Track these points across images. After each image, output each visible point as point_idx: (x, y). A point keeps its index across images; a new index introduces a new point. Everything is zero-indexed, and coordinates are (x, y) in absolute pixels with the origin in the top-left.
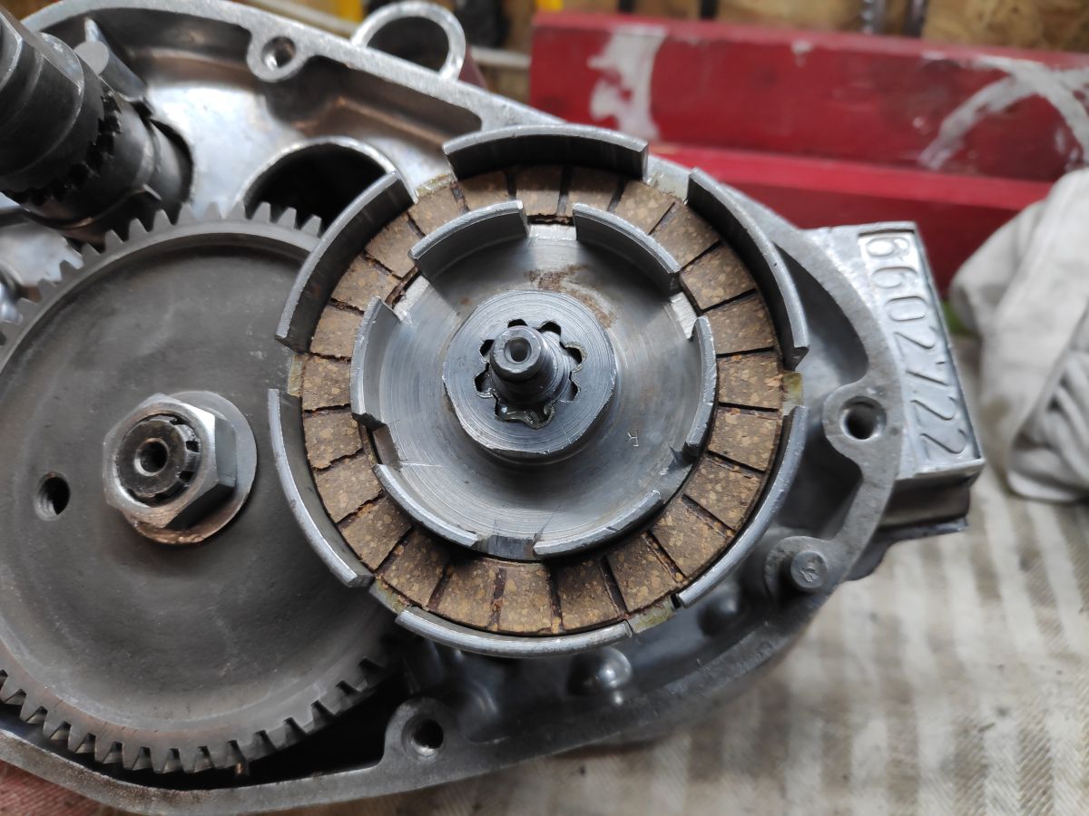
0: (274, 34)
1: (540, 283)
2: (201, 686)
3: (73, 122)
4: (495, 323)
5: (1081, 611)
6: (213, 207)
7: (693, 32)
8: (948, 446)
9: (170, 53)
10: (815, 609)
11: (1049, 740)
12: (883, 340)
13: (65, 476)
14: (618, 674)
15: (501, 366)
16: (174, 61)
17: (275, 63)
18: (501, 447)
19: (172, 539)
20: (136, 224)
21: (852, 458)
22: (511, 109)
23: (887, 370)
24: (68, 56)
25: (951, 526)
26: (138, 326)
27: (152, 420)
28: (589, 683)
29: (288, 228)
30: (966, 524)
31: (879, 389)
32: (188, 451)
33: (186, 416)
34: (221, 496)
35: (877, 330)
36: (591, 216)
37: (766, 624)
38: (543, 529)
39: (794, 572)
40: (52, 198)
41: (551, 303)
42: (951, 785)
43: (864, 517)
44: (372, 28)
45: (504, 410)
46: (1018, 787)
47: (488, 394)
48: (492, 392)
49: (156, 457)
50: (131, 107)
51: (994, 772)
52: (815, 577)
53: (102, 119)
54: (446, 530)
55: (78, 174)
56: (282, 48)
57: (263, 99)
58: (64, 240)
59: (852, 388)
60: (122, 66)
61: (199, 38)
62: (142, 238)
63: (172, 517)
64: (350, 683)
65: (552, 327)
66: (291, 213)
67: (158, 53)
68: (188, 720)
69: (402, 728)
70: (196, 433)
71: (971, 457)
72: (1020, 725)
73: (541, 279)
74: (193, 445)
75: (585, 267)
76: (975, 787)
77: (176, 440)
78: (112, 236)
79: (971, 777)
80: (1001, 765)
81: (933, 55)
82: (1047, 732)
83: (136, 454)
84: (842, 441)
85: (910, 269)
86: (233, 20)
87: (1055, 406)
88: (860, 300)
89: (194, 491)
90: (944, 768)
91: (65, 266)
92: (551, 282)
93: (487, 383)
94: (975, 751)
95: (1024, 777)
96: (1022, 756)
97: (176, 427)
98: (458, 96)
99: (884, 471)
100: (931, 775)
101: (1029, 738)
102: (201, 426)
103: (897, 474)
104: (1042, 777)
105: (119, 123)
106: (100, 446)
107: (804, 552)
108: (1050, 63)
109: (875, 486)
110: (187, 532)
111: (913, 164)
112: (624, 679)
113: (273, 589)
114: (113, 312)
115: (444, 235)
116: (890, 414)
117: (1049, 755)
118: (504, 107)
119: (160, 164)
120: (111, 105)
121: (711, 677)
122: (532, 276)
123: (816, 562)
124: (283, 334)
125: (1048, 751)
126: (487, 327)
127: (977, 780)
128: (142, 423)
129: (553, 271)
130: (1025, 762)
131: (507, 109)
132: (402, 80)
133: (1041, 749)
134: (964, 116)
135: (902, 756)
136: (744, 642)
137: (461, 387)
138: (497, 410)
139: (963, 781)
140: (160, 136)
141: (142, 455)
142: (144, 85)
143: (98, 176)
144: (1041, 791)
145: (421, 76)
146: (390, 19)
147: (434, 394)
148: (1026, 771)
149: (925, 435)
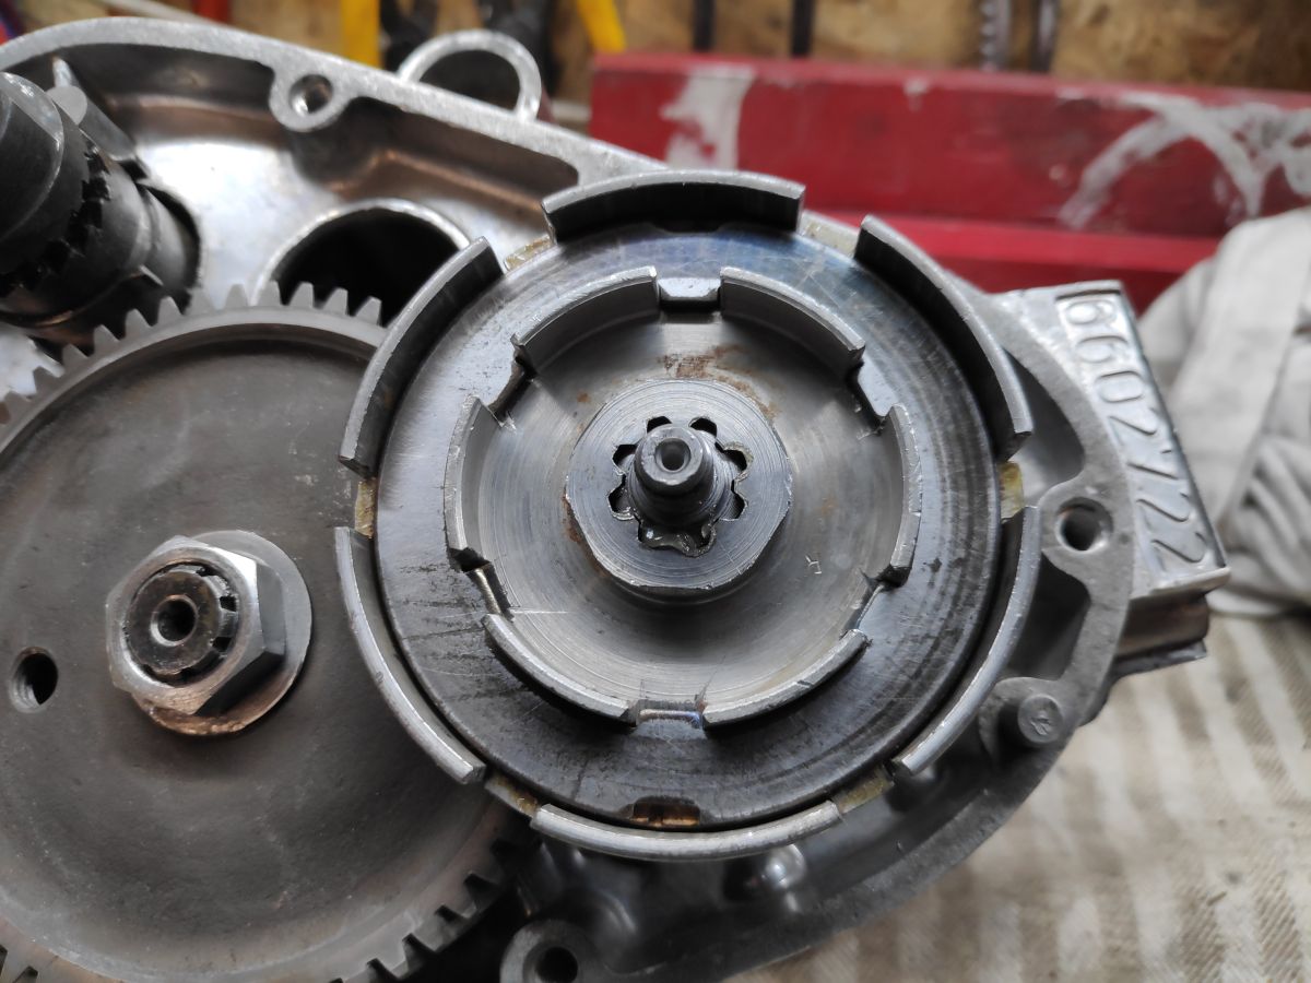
0: (303, 71)
1: (679, 370)
2: (249, 924)
3: (51, 185)
4: (629, 423)
5: (1305, 747)
6: (236, 292)
7: (786, 73)
8: (1186, 553)
9: (164, 101)
10: (1046, 769)
11: (1292, 909)
12: (1100, 426)
13: (52, 653)
14: (789, 869)
15: (653, 477)
16: (170, 110)
17: (306, 108)
18: (650, 583)
19: (202, 727)
20: (135, 317)
21: (1075, 575)
22: (614, 157)
23: (1108, 465)
24: (41, 101)
25: (1186, 653)
26: (142, 449)
27: (171, 571)
28: (752, 883)
29: (337, 314)
30: (1205, 650)
31: (1101, 488)
32: (223, 611)
33: (218, 563)
34: (267, 667)
35: (1092, 414)
36: (745, 282)
37: (986, 792)
38: (705, 689)
39: (1022, 723)
40: (21, 286)
41: (700, 394)
42: (1181, 974)
43: (1096, 648)
44: (421, 65)
45: (650, 535)
46: (1263, 972)
47: (627, 515)
48: (632, 512)
49: (180, 621)
50: (119, 167)
51: (1230, 954)
52: (1049, 728)
53: (87, 181)
54: (586, 697)
55: (55, 255)
56: (315, 90)
57: (288, 157)
58: (31, 342)
59: (1065, 489)
60: (103, 117)
61: (201, 80)
62: (142, 335)
63: (205, 700)
64: (453, 908)
65: (704, 425)
66: (340, 296)
67: (147, 102)
68: (234, 972)
69: (522, 961)
70: (232, 587)
71: (1213, 566)
72: (1256, 893)
73: (680, 365)
74: (229, 602)
75: (735, 348)
76: (1210, 974)
77: (206, 596)
78: (103, 333)
79: (1205, 963)
80: (1240, 945)
81: (1070, 93)
82: (1289, 899)
83: (153, 617)
84: (1061, 554)
85: (1120, 338)
86: (250, 56)
87: (1250, 502)
88: (1067, 378)
89: (232, 664)
90: (1170, 953)
91: (39, 375)
92: (694, 368)
93: (624, 501)
94: (1207, 929)
95: (1268, 957)
96: (1263, 931)
97: (206, 579)
98: (546, 143)
99: (1115, 589)
100: (1156, 964)
101: (1270, 906)
102: (238, 576)
103: (1130, 592)
104: (1289, 955)
105: (108, 187)
106: (102, 611)
107: (1032, 697)
108: (1206, 99)
109: (1106, 608)
110: (222, 718)
111: (1051, 222)
112: (797, 877)
113: (342, 789)
114: (106, 433)
115: (556, 314)
116: (1118, 518)
117: (1294, 927)
118: (606, 154)
119: (159, 240)
120: (97, 164)
121: (921, 866)
122: (667, 362)
123: (1049, 709)
124: (349, 452)
125: (1293, 922)
126: (621, 428)
127: (1212, 967)
128: (158, 576)
129: (694, 354)
130: (1268, 938)
131: (609, 157)
132: (473, 125)
133: (1285, 921)
134: (1108, 165)
135: (1118, 943)
136: (959, 818)
137: (591, 510)
138: (641, 535)
139: (1195, 969)
140: (158, 206)
141: (160, 618)
142: (131, 143)
143: (83, 256)
144: (1289, 974)
145: (497, 120)
146: (444, 53)
147: (550, 520)
148: (1269, 949)
149: (1157, 542)
